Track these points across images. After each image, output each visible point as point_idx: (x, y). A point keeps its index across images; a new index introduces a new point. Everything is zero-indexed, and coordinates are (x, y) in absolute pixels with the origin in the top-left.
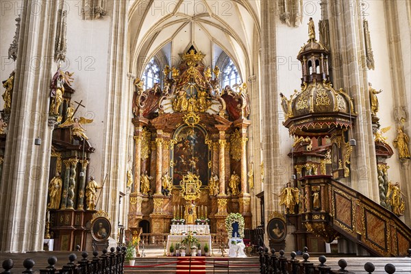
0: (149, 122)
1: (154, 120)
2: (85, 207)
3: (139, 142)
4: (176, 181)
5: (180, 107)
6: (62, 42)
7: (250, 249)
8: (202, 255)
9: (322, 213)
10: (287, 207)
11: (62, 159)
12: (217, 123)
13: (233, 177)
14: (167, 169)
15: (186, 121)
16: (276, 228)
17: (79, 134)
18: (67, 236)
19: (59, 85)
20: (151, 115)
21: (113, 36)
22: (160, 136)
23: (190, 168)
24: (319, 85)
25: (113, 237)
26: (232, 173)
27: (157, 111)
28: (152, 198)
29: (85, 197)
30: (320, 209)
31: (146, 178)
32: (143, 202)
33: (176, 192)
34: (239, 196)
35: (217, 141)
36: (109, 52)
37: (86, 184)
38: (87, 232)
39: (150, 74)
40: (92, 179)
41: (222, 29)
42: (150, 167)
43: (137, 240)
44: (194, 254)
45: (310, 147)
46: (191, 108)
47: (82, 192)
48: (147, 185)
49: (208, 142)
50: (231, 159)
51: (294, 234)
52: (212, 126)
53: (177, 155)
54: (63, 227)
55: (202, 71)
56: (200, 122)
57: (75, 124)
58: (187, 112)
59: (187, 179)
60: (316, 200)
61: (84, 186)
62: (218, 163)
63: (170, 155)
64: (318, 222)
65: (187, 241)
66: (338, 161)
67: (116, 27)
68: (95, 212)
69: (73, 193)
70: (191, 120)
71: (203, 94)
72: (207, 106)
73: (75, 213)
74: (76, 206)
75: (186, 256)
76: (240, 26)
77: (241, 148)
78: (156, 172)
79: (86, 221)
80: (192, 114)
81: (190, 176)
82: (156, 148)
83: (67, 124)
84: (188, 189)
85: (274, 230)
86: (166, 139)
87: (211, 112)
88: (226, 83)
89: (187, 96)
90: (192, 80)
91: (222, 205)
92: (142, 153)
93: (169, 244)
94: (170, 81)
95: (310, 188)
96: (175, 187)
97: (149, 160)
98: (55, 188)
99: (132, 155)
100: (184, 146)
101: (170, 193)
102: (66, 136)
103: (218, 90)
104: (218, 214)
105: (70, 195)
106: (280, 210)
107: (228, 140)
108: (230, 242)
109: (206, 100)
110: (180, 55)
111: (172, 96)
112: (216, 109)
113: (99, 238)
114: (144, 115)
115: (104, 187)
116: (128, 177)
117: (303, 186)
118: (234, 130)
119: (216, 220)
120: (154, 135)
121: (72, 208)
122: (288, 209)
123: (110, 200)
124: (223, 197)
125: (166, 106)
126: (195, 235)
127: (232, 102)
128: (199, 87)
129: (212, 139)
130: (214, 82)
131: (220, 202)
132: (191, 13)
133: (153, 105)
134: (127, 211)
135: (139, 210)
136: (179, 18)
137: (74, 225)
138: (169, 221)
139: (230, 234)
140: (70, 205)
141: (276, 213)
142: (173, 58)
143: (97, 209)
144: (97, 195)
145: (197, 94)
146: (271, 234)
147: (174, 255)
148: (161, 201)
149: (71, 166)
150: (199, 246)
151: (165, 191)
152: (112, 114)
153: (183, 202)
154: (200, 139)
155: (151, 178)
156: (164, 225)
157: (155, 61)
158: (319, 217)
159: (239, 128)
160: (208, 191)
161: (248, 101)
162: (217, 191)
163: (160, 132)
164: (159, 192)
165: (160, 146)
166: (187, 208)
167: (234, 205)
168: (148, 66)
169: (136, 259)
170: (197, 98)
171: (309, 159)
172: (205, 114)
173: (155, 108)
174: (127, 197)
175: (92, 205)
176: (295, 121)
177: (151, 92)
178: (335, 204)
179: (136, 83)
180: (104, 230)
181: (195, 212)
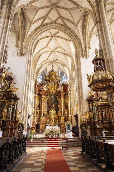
0: (40, 93)
1: (41, 92)
2: (15, 119)
3: (36, 99)
4: (48, 112)
5: (49, 88)
6: (6, 56)
7: (74, 134)
8: (57, 137)
9: (108, 120)
10: (88, 119)
11: (8, 102)
12: (61, 93)
13: (66, 110)
14: (45, 108)
15: (51, 93)
16: (83, 126)
17: (14, 93)
18: (8, 130)
19: (3, 71)
20: (40, 91)
21: (27, 61)
22: (43, 97)
23: (52, 108)
24: (101, 71)
25: (25, 131)
26: (65, 109)
27: (42, 89)
28: (40, 117)
29: (15, 116)
30: (106, 118)
31: (38, 111)
32: (37, 118)
33: (48, 115)
34: (68, 116)
35: (61, 99)
36: (26, 66)
37: (16, 111)
38: (15, 129)
39: (40, 79)
40: (18, 109)
41: (62, 64)
42: (40, 107)
43: (33, 131)
44: (54, 136)
45: (94, 97)
46: (52, 89)
47: (14, 114)
48: (39, 113)
49: (58, 99)
50: (65, 104)
51: (90, 129)
52: (59, 94)
53: (48, 103)
54: (6, 127)
55: (56, 77)
56: (55, 93)
57: (13, 90)
58: (51, 90)
59: (51, 111)
60: (104, 115)
61: (15, 112)
62: (61, 106)
63: (46, 103)
64: (106, 124)
65: (52, 132)
66: (111, 99)
67: (28, 59)
68: (19, 121)
69: (11, 114)
70: (53, 92)
71: (56, 84)
72: (57, 88)
73: (11, 121)
74: (12, 119)
75: (51, 137)
76: (67, 63)
77: (68, 101)
78: (42, 109)
79: (15, 125)
80: (53, 91)
81: (52, 110)
82: (42, 101)
83: (10, 90)
84: (52, 114)
85: (83, 127)
86: (45, 98)
87: (59, 90)
88: (63, 81)
89: (51, 85)
90: (53, 80)
91: (63, 119)
92: (37, 103)
93: (45, 133)
94: (46, 81)
95: (101, 110)
96: (47, 114)
97: (39, 105)
98: (4, 112)
99: (34, 103)
100: (50, 100)
101: (46, 116)
102: (9, 94)
103: (61, 83)
104: (61, 122)
105: (10, 115)
106: (85, 120)
107: (64, 98)
108: (67, 132)
109: (57, 86)
110: (49, 73)
111: (47, 85)
112: (60, 89)
113: (20, 131)
114: (38, 91)
115: (22, 112)
116: (32, 110)
117: (97, 109)
118: (66, 95)
119: (60, 124)
120: (41, 97)
121: (10, 120)
122: (88, 120)
123: (24, 117)
124: (63, 117)
125: (45, 88)
126: (54, 129)
127: (65, 87)
128: (55, 82)
129: (59, 98)
130: (60, 81)
131: (62, 118)
132: (52, 60)
133: (41, 88)
134: (32, 121)
135: (36, 121)
136: (49, 61)
137: (11, 126)
138: (46, 125)
139: (67, 129)
140: (9, 119)
141: (83, 121)
142: (47, 74)
143: (19, 120)
144: (20, 115)
145: (54, 84)
146: (82, 129)
147: (47, 137)
148: (43, 118)
149: (11, 104)
150: (56, 134)
151: (44, 115)
152: (26, 86)
153: (50, 118)
154: (55, 98)
155: (40, 110)
156: (44, 126)
157: (41, 75)
158: (106, 122)
159: (67, 95)
160: (58, 115)
161: (70, 86)
162: (61, 115)
163: (43, 96)
164: (42, 115)
165: (43, 100)
166: (51, 120)
167: (66, 119)
168: (39, 76)
169: (33, 139)
170: (54, 85)
171: (94, 102)
172: (57, 90)
173: (41, 89)
174: (32, 117)
175: (18, 118)
176: (93, 84)
177: (40, 84)
178: (113, 116)
179: (36, 81)
180: (22, 128)
181: (54, 121)
